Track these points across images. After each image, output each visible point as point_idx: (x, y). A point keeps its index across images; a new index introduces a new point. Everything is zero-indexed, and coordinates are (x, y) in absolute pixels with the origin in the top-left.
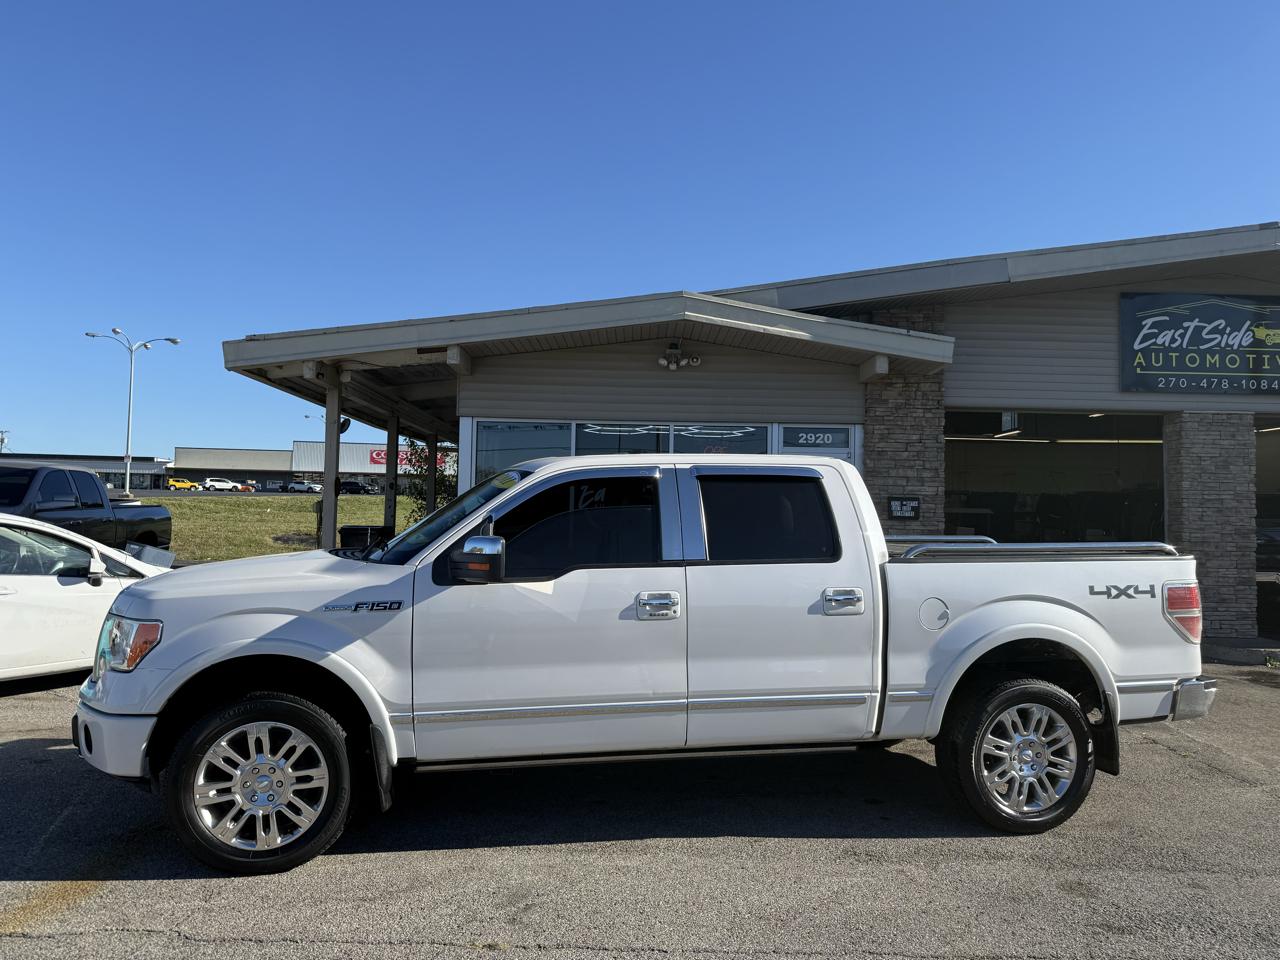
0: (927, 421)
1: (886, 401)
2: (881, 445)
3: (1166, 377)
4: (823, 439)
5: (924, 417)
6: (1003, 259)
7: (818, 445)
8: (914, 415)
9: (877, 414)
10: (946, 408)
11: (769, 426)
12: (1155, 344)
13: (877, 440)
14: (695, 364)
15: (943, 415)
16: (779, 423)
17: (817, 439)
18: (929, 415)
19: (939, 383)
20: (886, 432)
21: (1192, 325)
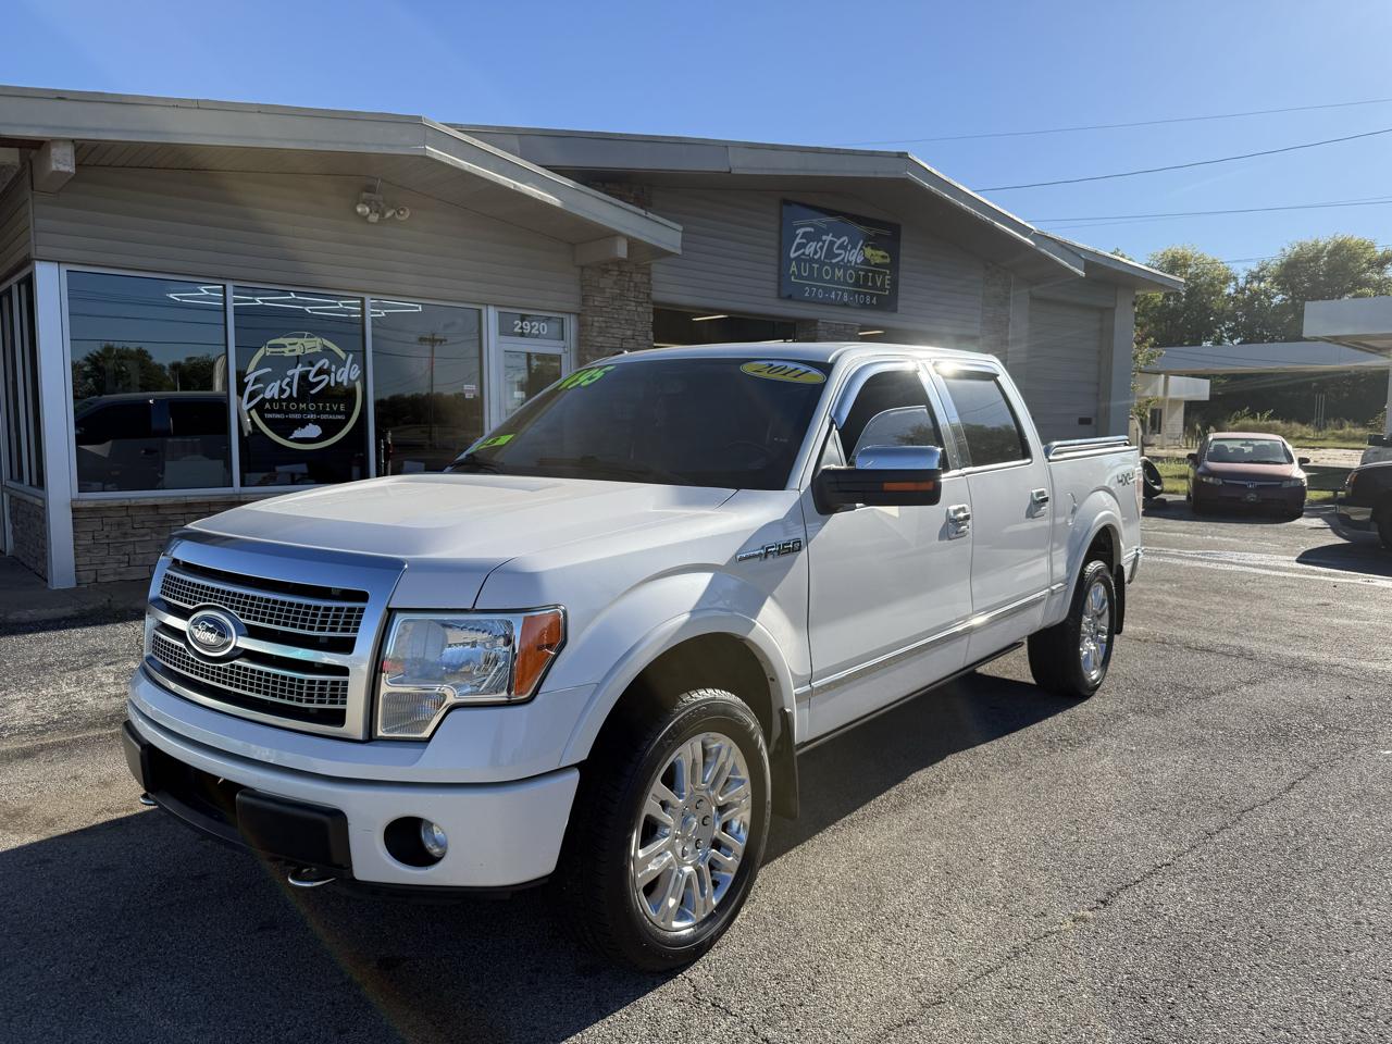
0: (639, 316)
1: (603, 290)
2: (600, 339)
3: (811, 286)
4: (538, 330)
5: (636, 310)
6: (726, 146)
7: (537, 336)
8: (628, 308)
9: (596, 303)
10: (654, 303)
11: (484, 309)
12: (803, 254)
13: (595, 334)
14: (403, 218)
15: (652, 310)
16: (495, 305)
17: (532, 327)
18: (640, 309)
19: (649, 274)
20: (604, 325)
21: (829, 238)
